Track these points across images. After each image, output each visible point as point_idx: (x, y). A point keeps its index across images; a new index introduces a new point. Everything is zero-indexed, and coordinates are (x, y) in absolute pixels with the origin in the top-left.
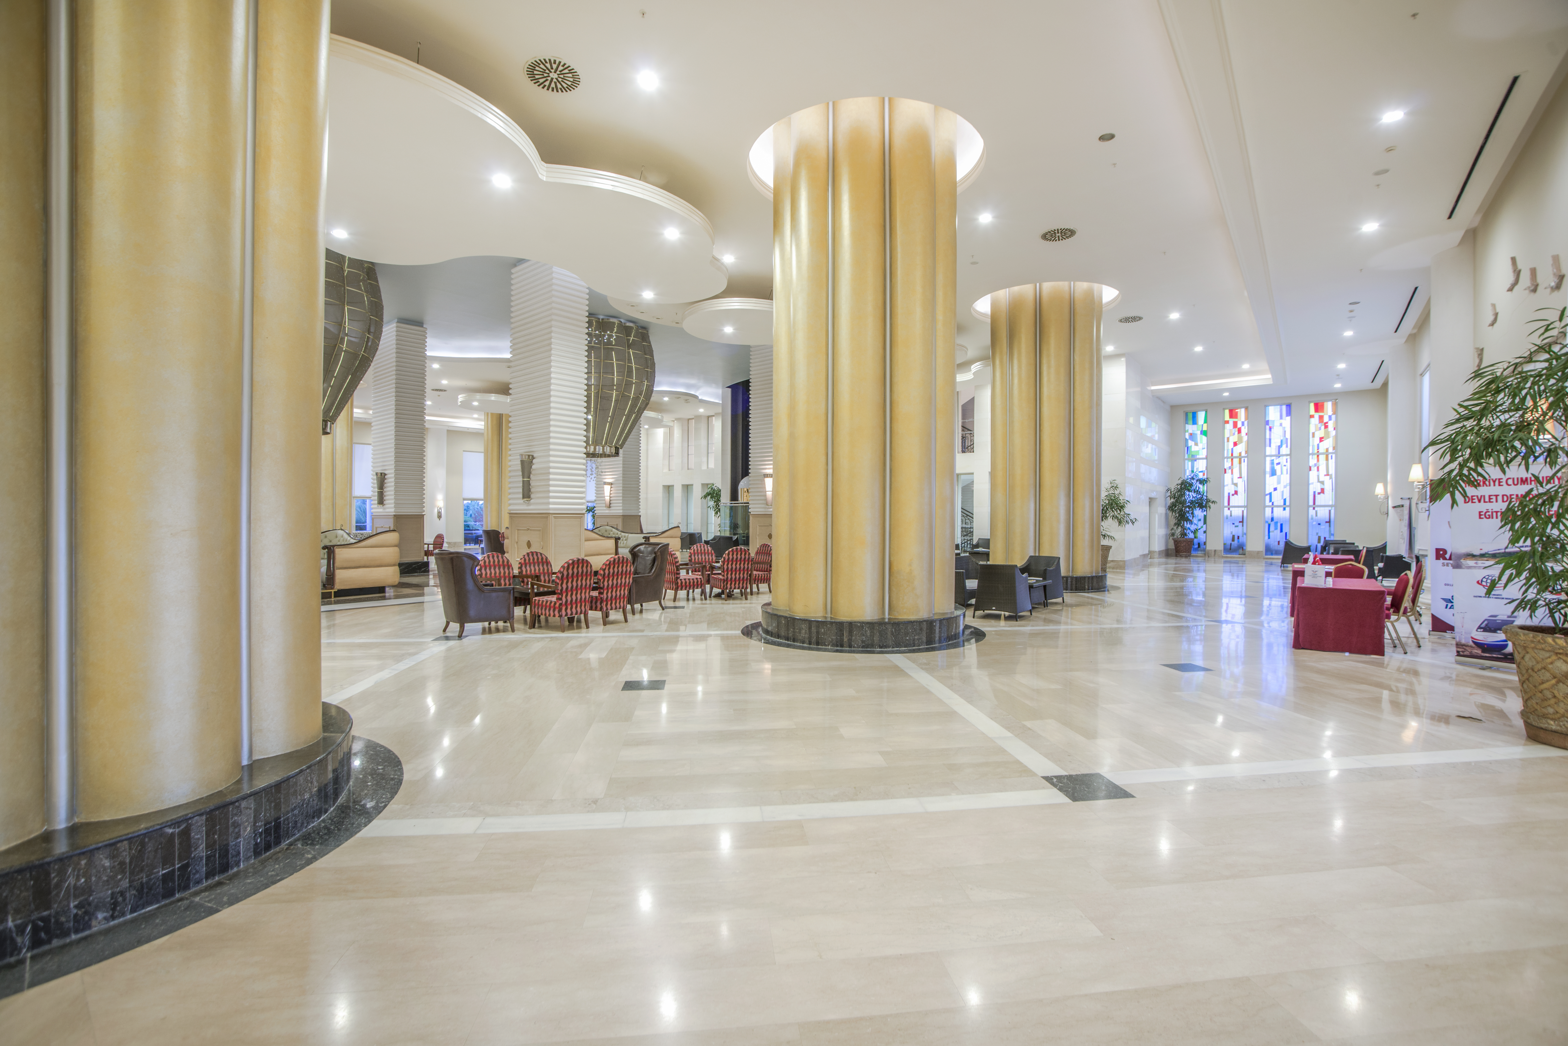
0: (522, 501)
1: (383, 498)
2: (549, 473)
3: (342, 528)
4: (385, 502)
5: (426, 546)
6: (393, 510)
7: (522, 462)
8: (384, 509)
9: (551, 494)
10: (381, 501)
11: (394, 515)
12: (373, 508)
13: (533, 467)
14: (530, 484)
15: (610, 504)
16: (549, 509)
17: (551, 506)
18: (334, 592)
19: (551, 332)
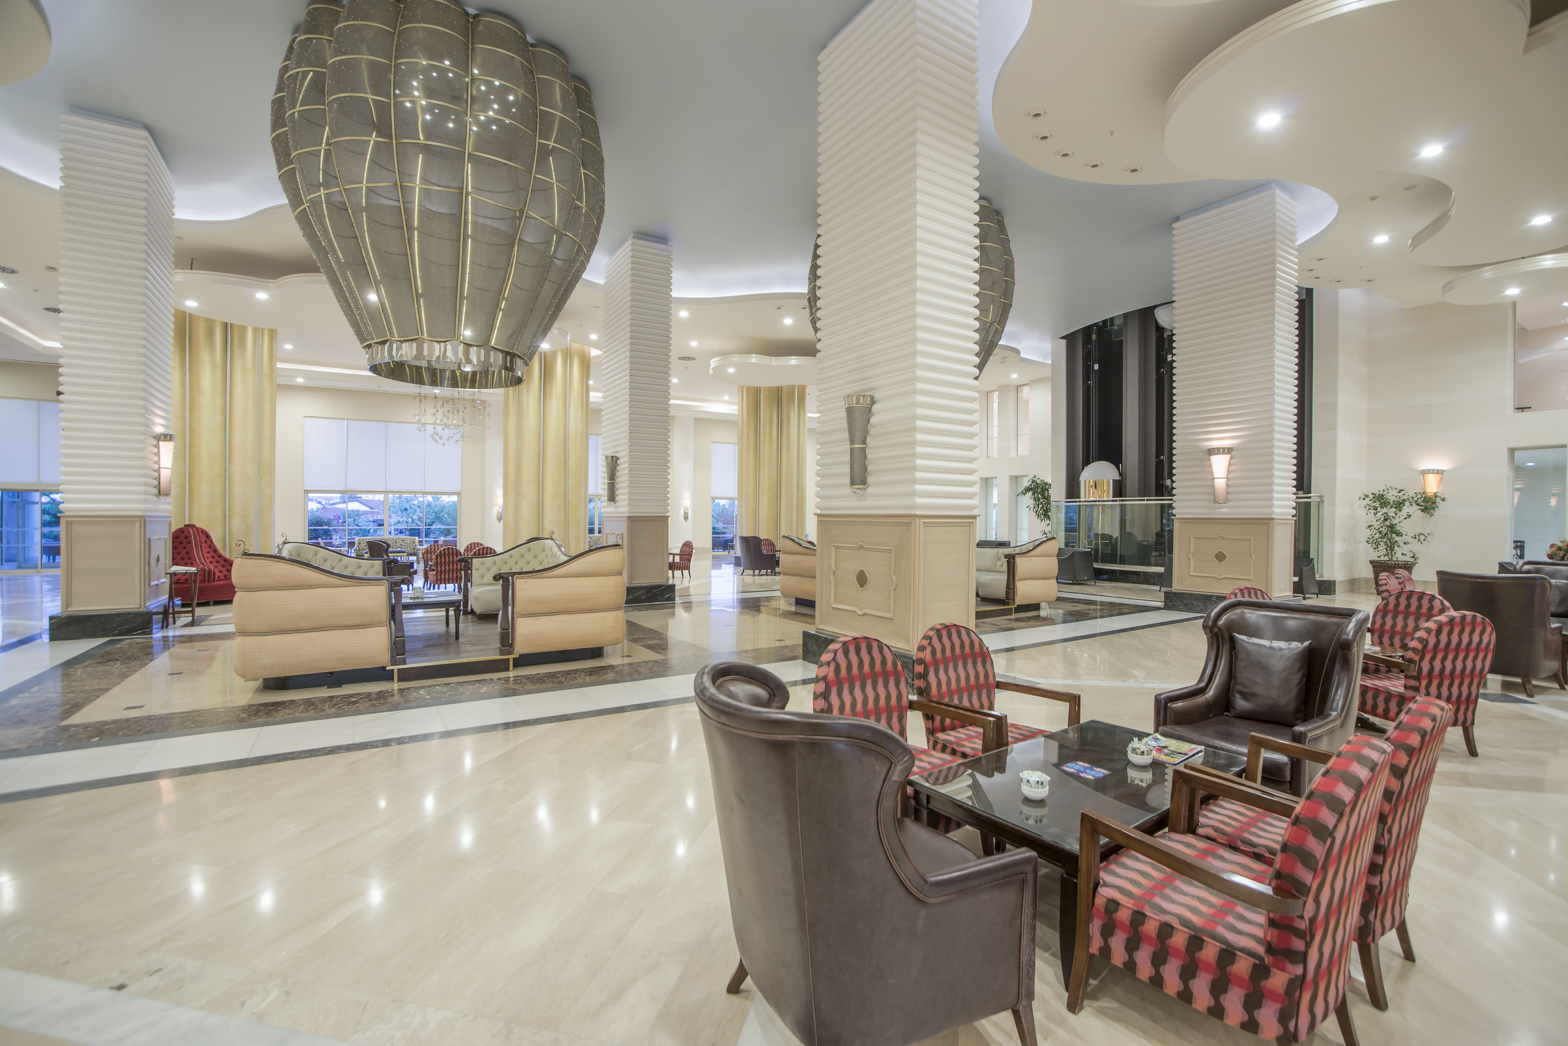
0: (848, 491)
1: (614, 492)
2: (914, 429)
3: (554, 537)
4: (617, 498)
5: (671, 557)
6: (626, 509)
7: (850, 411)
8: (616, 508)
9: (919, 475)
10: (612, 497)
11: (628, 517)
12: (603, 507)
13: (873, 420)
14: (866, 457)
16: (915, 507)
17: (919, 500)
18: (514, 659)
19: (915, 131)
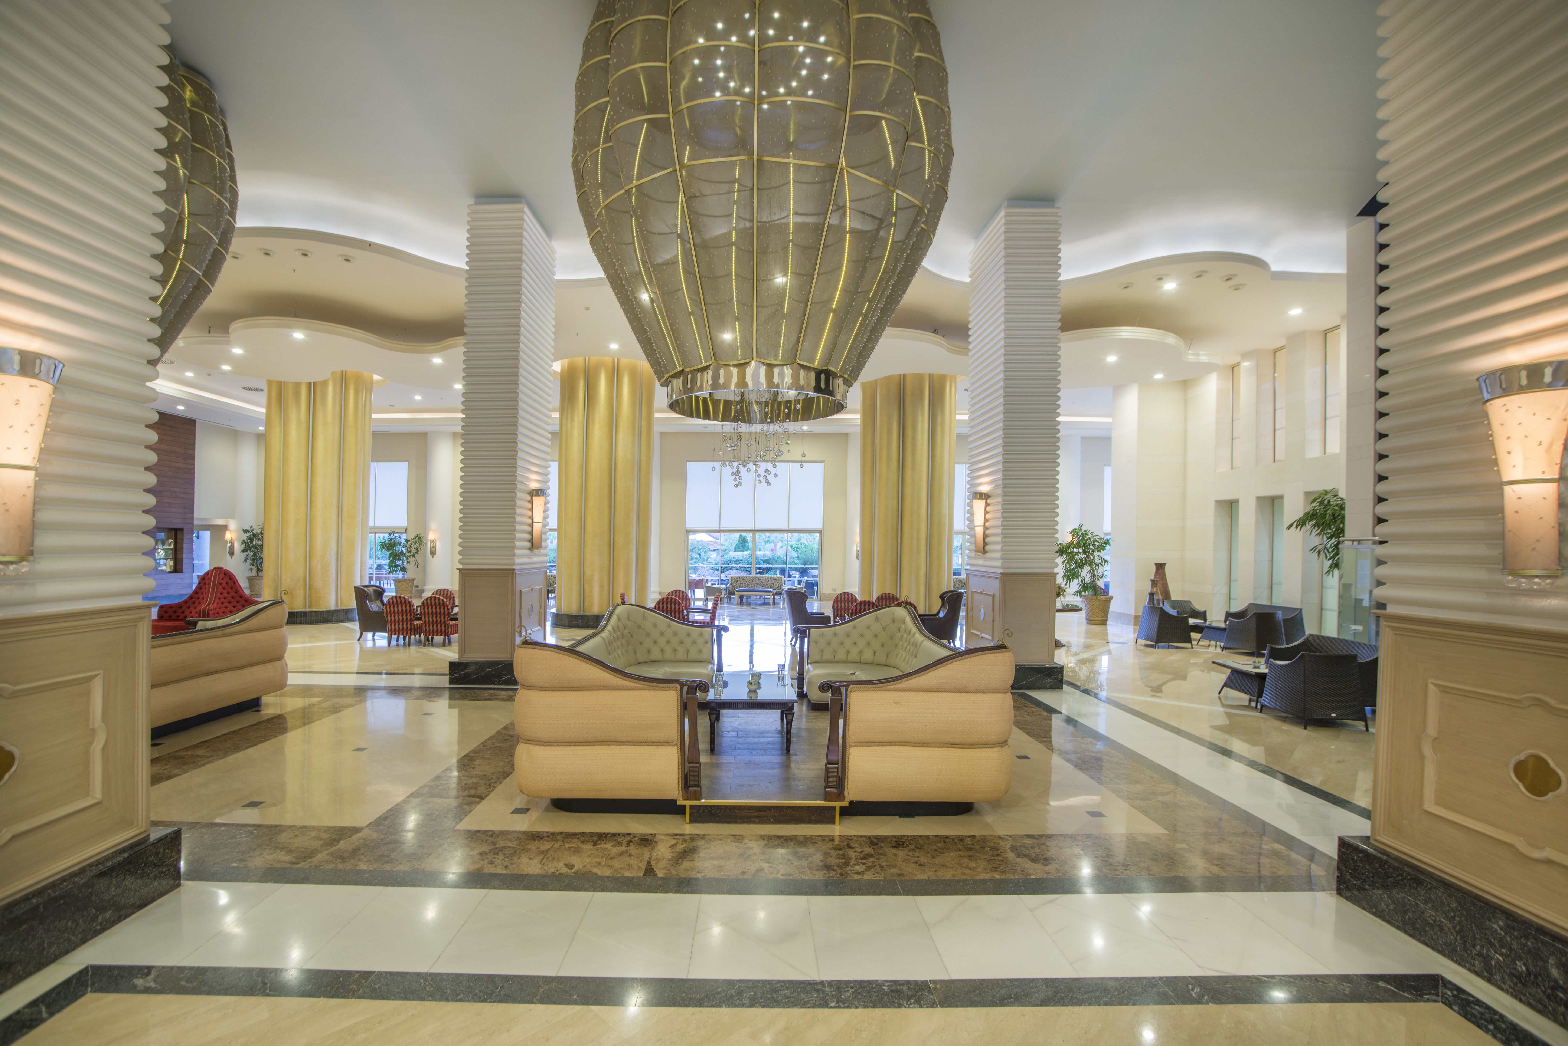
15: (985, 544)
